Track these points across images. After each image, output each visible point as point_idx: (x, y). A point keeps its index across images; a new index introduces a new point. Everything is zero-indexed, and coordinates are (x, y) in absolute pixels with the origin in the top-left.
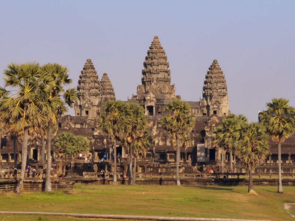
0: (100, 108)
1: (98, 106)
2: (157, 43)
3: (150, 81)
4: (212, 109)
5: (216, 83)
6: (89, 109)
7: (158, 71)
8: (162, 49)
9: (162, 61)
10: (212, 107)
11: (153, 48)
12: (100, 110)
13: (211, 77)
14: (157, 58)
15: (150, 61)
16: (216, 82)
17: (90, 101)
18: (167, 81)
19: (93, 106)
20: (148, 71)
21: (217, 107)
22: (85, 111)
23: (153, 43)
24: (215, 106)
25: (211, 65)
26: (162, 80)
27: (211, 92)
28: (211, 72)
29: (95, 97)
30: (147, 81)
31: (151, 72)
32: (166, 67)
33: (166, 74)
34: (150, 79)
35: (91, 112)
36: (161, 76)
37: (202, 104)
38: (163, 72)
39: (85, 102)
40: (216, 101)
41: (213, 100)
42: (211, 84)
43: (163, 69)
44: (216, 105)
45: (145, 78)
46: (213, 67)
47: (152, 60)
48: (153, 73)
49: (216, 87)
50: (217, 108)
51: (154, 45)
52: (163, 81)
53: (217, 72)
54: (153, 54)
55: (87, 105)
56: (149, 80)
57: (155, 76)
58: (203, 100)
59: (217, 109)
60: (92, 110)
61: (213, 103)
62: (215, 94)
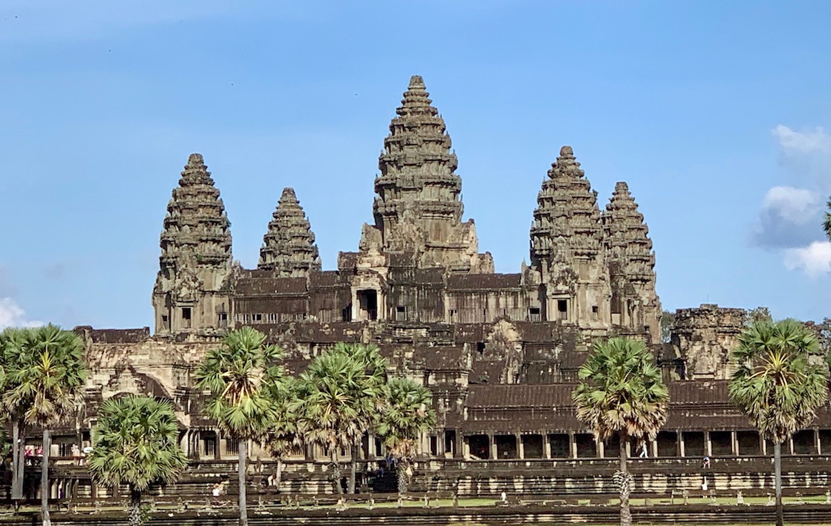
0: (226, 299)
1: (221, 293)
2: (419, 97)
3: (395, 213)
4: (554, 297)
5: (564, 218)
6: (191, 304)
7: (417, 180)
8: (434, 114)
9: (433, 150)
10: (553, 291)
11: (405, 113)
12: (227, 305)
13: (550, 198)
14: (415, 142)
15: (396, 152)
16: (563, 215)
17: (195, 280)
18: (449, 211)
19: (204, 293)
20: (390, 182)
21: (567, 288)
22: (180, 309)
23: (408, 98)
24: (561, 287)
25: (555, 161)
26: (432, 208)
27: (551, 244)
28: (550, 185)
29: (210, 267)
30: (387, 214)
31: (398, 185)
32: (445, 171)
33: (446, 192)
34: (395, 206)
35: (198, 313)
36: (429, 195)
37: (526, 282)
38: (434, 183)
39: (179, 281)
40: (563, 272)
41: (557, 268)
42: (551, 220)
43: (435, 174)
44: (565, 283)
45: (381, 203)
46: (558, 170)
47: (401, 148)
48: (404, 189)
49: (564, 228)
50: (567, 293)
51: (408, 102)
52: (434, 212)
53: (569, 185)
54: (404, 130)
55: (184, 292)
56: (393, 210)
57: (408, 198)
58: (530, 268)
59: (568, 296)
60: (202, 305)
61: (556, 275)
62: (562, 251)
